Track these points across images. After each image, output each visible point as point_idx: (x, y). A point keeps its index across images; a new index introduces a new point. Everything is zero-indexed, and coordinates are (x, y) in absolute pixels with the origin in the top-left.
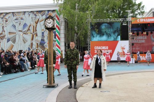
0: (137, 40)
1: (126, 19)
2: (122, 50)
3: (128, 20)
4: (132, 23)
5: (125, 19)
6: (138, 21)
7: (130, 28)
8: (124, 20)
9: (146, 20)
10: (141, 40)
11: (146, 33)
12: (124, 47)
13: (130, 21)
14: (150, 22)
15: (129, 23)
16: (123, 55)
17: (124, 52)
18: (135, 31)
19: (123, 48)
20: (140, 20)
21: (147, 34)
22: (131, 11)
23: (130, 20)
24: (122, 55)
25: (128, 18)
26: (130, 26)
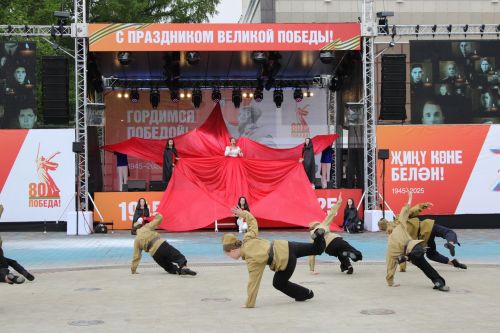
0: (154, 124)
1: (66, 27)
2: (42, 171)
3: (73, 35)
4: (91, 50)
5: (61, 30)
6: (120, 41)
7: (82, 71)
8: (53, 31)
9: (153, 37)
10: (169, 125)
11: (189, 96)
12: (52, 161)
13: (80, 40)
14: (173, 44)
15: (80, 47)
16: (50, 196)
17: (51, 183)
19: (49, 166)
20: (125, 37)
21: (197, 100)
23: (80, 35)
24: (42, 197)
25: (73, 27)
26: (85, 60)
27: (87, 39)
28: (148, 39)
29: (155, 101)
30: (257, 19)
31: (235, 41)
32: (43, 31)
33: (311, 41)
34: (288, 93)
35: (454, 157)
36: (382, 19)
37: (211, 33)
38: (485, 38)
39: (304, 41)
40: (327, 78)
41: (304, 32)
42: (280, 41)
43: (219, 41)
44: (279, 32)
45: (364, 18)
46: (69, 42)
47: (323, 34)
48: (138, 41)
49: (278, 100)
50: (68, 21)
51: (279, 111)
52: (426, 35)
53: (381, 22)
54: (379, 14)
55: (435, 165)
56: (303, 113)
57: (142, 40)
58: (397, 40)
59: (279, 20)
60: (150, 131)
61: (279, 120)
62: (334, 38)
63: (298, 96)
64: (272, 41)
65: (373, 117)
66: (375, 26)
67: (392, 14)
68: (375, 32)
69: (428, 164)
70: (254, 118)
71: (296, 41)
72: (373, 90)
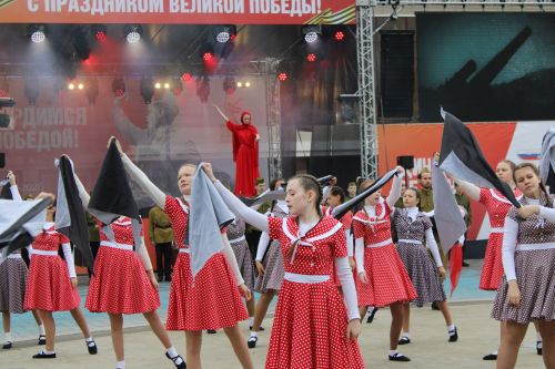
6: (33, 8)
9: (81, 3)
10: (51, 129)
11: (81, 86)
20: (41, 2)
28: (74, 6)
31: (193, 11)
33: (292, 13)
39: (284, 12)
42: (252, 11)
43: (172, 10)
47: (308, 2)
48: (59, 9)
49: (204, 93)
52: (434, 4)
57: (65, 7)
58: (400, 13)
60: (25, 137)
62: (323, 7)
63: (229, 87)
64: (242, 11)
71: (273, 12)
72: (372, 78)
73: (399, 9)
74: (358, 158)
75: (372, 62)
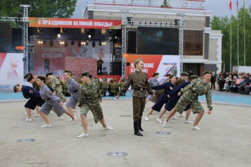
0: (51, 52)
1: (21, 18)
3: (23, 21)
4: (30, 26)
5: (19, 19)
6: (40, 24)
7: (26, 33)
8: (16, 19)
10: (56, 53)
11: (63, 43)
12: (16, 64)
13: (26, 23)
14: (58, 26)
15: (25, 25)
17: (15, 72)
18: (47, 39)
19: (14, 66)
20: (42, 22)
21: (66, 45)
22: (29, 6)
23: (26, 21)
24: (11, 76)
25: (23, 18)
26: (27, 30)
27: (28, 23)
28: (50, 23)
29: (51, 45)
30: (87, 18)
31: (79, 25)
32: (12, 19)
33: (105, 26)
34: (97, 43)
35: (151, 65)
36: (129, 19)
37: (71, 22)
38: (162, 27)
39: (103, 26)
40: (110, 38)
41: (103, 23)
42: (94, 25)
43: (74, 25)
44: (95, 22)
45: (123, 18)
46: (22, 23)
47: (109, 23)
49: (94, 45)
50: (21, 16)
51: (94, 49)
52: (143, 25)
53: (128, 20)
54: (128, 18)
55: (145, 68)
56: (102, 50)
57: (47, 24)
58: (134, 27)
59: (94, 18)
60: (50, 55)
61: (94, 52)
62: (113, 25)
64: (92, 25)
65: (125, 52)
66: (127, 21)
67: (132, 18)
68: (127, 24)
69: (143, 68)
70: (85, 51)
71: (100, 26)
72: (125, 43)
73: (133, 26)
74: (121, 63)
75: (125, 39)
